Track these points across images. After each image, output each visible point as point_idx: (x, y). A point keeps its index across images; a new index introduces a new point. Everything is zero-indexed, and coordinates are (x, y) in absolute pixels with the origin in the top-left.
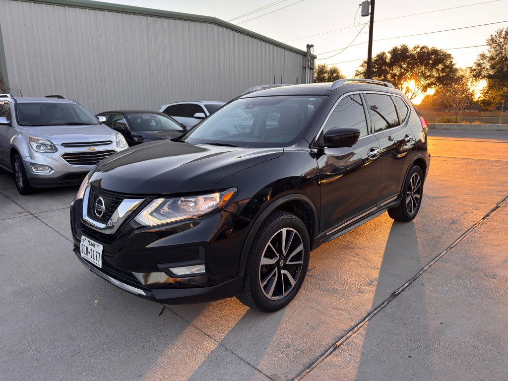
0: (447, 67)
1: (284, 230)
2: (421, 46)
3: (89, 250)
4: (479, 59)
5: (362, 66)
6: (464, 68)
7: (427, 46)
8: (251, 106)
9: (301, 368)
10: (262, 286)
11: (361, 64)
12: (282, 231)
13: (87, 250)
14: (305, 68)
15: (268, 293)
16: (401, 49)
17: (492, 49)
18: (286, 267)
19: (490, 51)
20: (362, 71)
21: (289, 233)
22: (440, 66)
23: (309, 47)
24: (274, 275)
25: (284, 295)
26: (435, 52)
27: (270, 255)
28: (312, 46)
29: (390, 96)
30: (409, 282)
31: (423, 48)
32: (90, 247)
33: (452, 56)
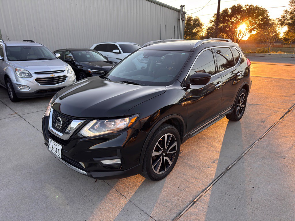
0: (264, 18)
1: (166, 135)
2: (249, 5)
3: (54, 147)
4: (284, 13)
5: (214, 17)
6: (275, 19)
7: (253, 5)
8: (147, 56)
9: (174, 215)
10: (153, 167)
11: (213, 16)
12: (165, 136)
13: (53, 147)
14: (180, 19)
15: (156, 171)
16: (237, 7)
17: (292, 7)
18: (167, 155)
19: (291, 8)
20: (214, 20)
21: (168, 136)
22: (260, 18)
23: (182, 6)
24: (160, 161)
25: (166, 171)
26: (258, 8)
27: (158, 149)
28: (184, 6)
29: (229, 48)
30: (236, 161)
31: (250, 6)
32: (54, 146)
33: (268, 11)
